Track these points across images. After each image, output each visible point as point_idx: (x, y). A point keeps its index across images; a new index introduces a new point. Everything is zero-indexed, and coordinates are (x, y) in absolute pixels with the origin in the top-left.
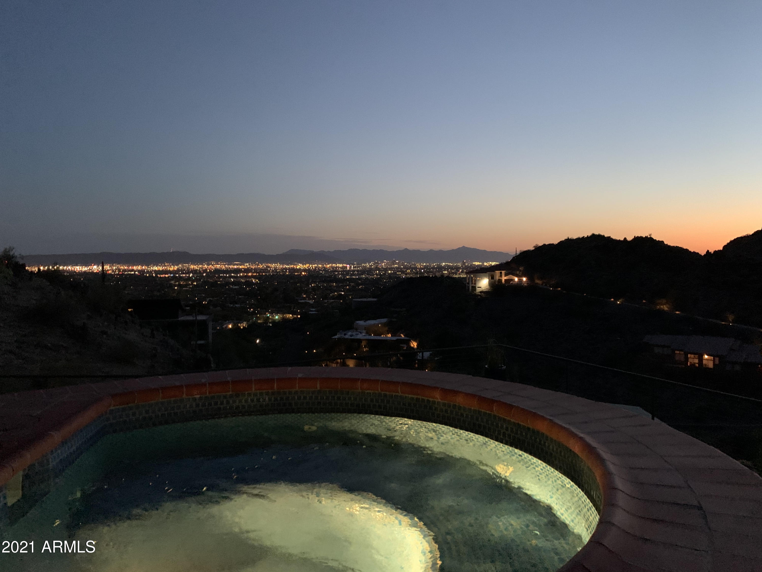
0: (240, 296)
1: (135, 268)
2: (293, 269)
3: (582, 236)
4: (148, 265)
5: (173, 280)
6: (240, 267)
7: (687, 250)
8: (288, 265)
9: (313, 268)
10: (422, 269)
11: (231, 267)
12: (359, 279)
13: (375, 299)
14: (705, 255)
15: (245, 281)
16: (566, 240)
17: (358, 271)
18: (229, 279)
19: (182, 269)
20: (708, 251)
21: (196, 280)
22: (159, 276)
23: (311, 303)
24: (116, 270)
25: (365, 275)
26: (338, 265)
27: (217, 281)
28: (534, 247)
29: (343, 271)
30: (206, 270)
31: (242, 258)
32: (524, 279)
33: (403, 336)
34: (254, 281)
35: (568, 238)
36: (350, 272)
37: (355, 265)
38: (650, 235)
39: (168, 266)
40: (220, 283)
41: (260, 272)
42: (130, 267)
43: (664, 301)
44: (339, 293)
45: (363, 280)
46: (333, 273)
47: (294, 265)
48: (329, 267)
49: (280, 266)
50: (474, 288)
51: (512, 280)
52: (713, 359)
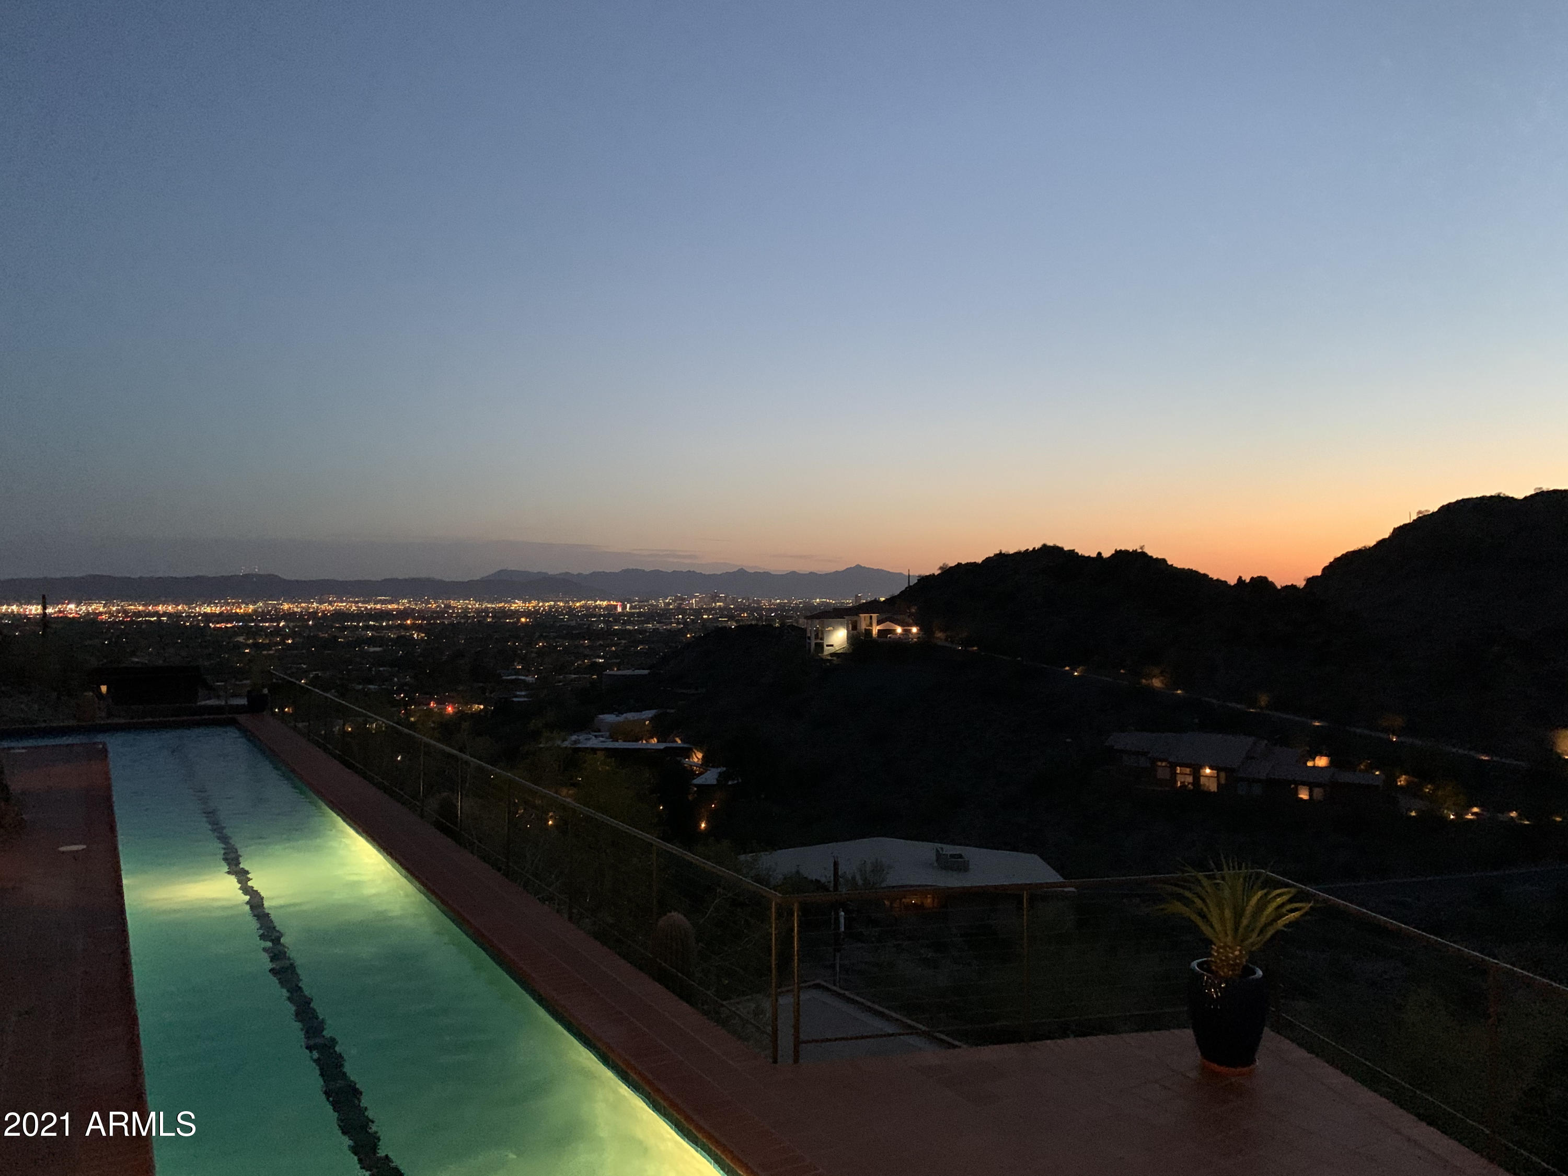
0: (381, 667)
1: (160, 608)
2: (502, 610)
3: (1025, 549)
4: (189, 603)
5: (243, 636)
6: (390, 607)
7: (1205, 576)
8: (493, 603)
9: (544, 609)
10: (771, 610)
11: (369, 607)
12: (640, 632)
13: (646, 672)
14: (1235, 585)
15: (398, 637)
16: (996, 555)
17: (640, 615)
18: (363, 633)
19: (263, 611)
20: (1240, 578)
21: (293, 635)
22: (213, 626)
23: (531, 682)
24: (118, 611)
25: (653, 624)
26: (598, 602)
27: (336, 638)
28: (941, 568)
29: (609, 615)
30: (316, 613)
31: (395, 588)
32: (914, 630)
33: (679, 742)
34: (415, 636)
35: (1001, 553)
36: (622, 618)
37: (634, 602)
38: (1141, 548)
39: (233, 604)
40: (342, 640)
41: (432, 618)
42: (150, 608)
43: (1156, 671)
44: (594, 660)
45: (648, 634)
46: (587, 620)
47: (506, 602)
48: (581, 606)
49: (475, 605)
50: (820, 647)
51: (893, 631)
52: (1216, 775)
